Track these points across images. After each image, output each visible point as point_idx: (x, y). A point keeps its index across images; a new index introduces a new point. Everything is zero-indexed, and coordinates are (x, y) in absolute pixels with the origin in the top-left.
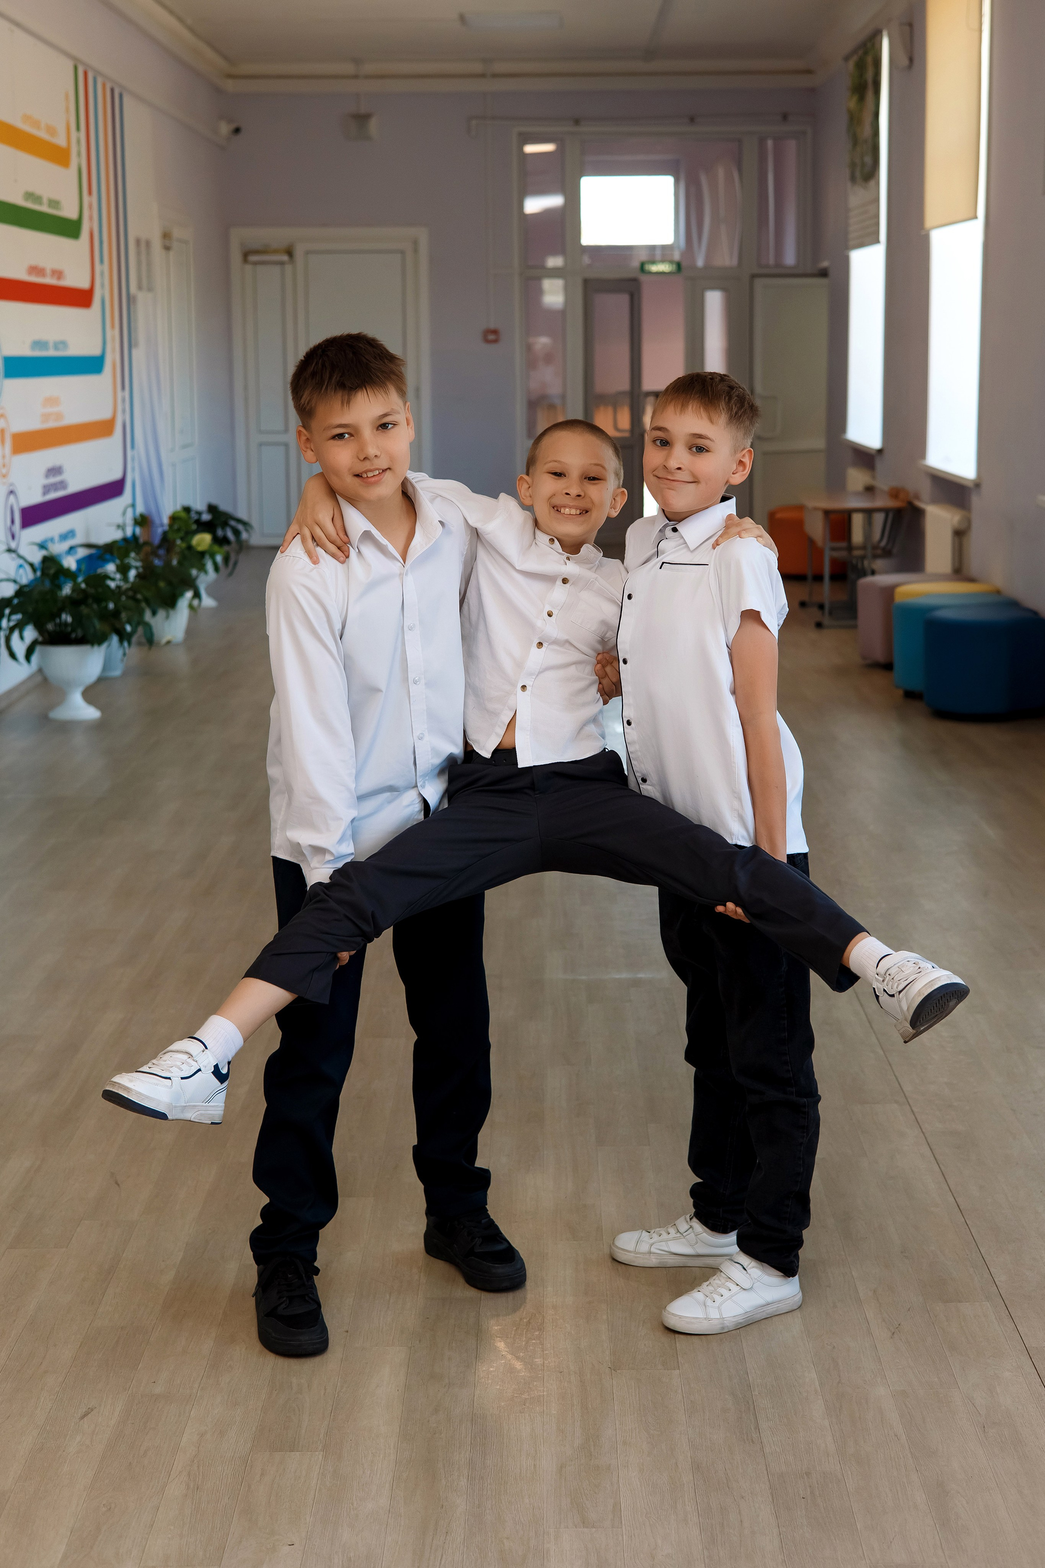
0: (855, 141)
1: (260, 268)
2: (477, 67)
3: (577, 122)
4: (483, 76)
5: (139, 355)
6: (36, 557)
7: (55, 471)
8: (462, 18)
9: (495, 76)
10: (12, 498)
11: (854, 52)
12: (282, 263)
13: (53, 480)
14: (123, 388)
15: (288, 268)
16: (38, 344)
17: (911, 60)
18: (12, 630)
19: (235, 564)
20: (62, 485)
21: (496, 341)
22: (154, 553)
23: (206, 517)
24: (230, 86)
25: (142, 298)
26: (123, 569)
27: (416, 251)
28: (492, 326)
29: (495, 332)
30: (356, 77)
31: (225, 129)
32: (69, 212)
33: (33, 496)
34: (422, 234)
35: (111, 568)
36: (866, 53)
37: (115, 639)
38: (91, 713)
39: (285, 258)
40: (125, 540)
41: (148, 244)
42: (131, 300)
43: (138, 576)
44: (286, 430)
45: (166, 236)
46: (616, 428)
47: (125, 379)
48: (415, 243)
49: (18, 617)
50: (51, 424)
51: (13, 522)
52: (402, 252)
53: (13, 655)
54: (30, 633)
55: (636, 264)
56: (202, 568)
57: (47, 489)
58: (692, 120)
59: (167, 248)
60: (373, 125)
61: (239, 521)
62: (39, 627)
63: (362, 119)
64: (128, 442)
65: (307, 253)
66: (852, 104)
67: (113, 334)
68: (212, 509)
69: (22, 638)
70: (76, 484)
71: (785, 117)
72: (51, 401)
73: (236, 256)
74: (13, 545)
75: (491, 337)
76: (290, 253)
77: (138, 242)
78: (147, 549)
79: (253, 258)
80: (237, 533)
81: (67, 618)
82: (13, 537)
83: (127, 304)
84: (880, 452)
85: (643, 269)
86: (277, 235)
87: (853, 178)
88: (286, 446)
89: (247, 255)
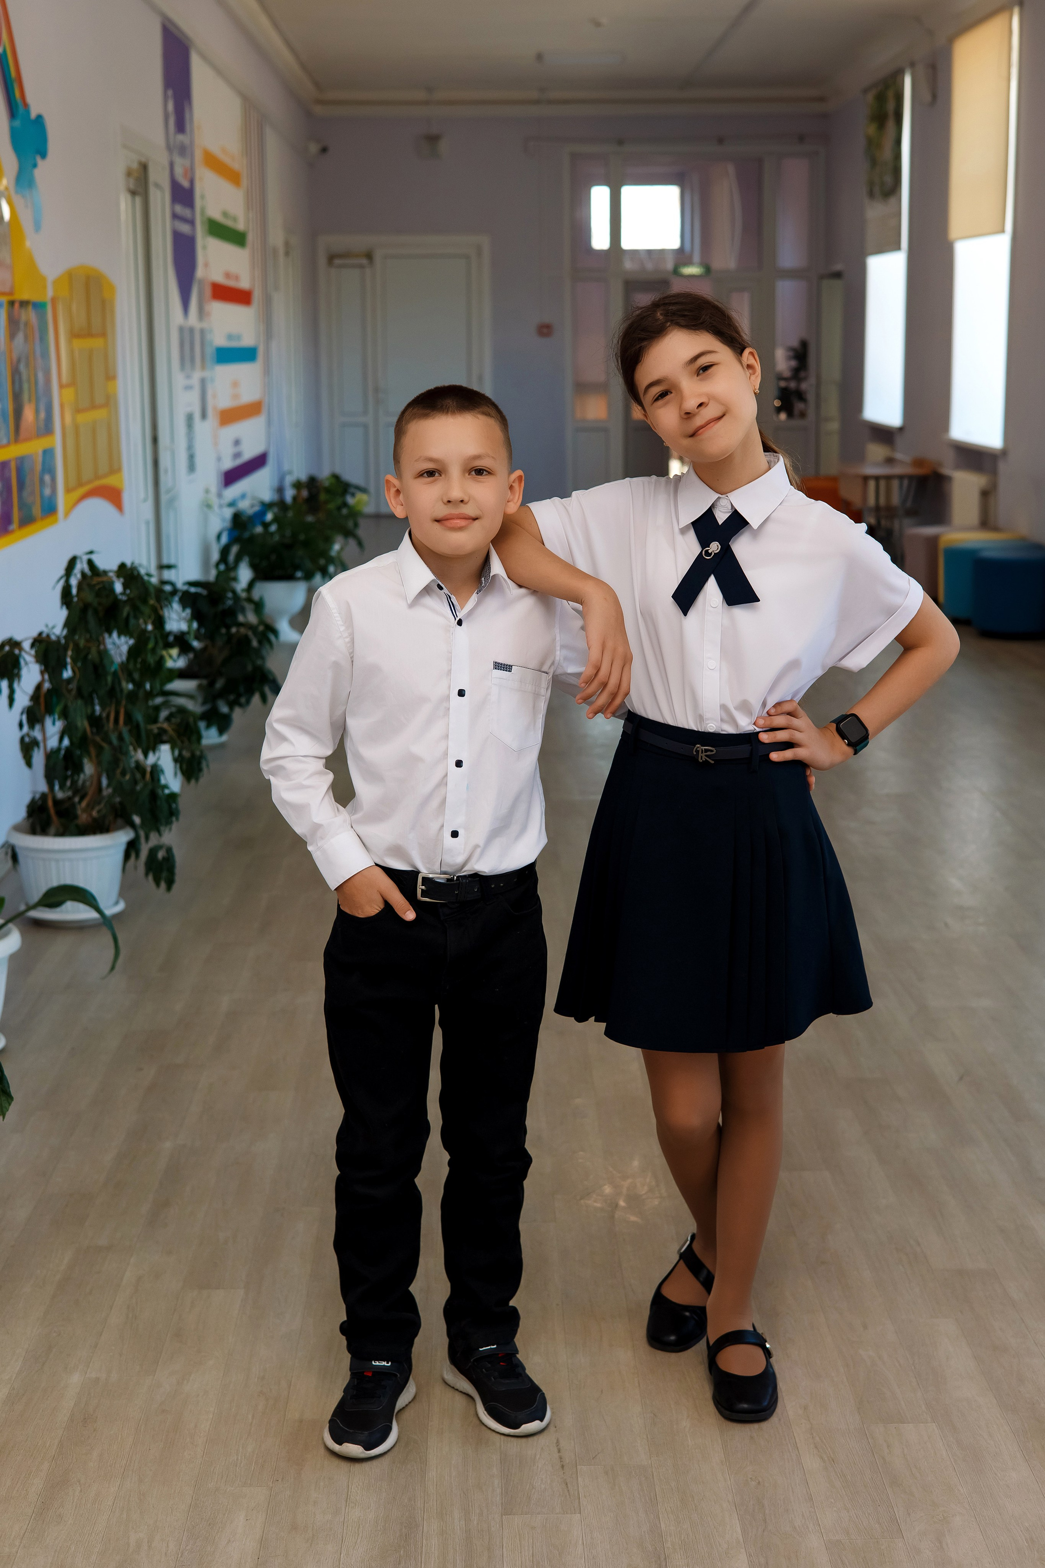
0: (874, 162)
1: (343, 270)
2: (535, 95)
3: (620, 142)
4: (537, 102)
5: (274, 345)
6: (232, 510)
7: (238, 442)
8: (539, 57)
9: (550, 102)
10: (219, 464)
11: (876, 85)
12: (361, 267)
13: (237, 450)
14: (267, 373)
15: (368, 270)
16: (231, 337)
17: (934, 97)
20: (239, 455)
21: (549, 334)
24: (319, 110)
25: (275, 299)
27: (479, 256)
28: (547, 321)
29: (549, 327)
30: (427, 103)
31: (314, 148)
32: (241, 226)
33: (229, 463)
34: (485, 241)
36: (887, 87)
39: (364, 261)
41: (278, 252)
42: (270, 300)
44: (365, 412)
45: (287, 244)
47: (267, 367)
48: (480, 249)
50: (237, 403)
51: (220, 482)
52: (468, 257)
55: (670, 265)
57: (235, 457)
58: (721, 141)
59: (287, 254)
60: (444, 146)
62: (255, 566)
63: (433, 139)
64: (269, 423)
65: (385, 257)
66: (872, 130)
67: (262, 327)
70: (248, 452)
71: (801, 139)
72: (235, 385)
73: (322, 261)
74: (222, 501)
75: (545, 330)
76: (369, 256)
77: (273, 250)
79: (337, 262)
82: (220, 494)
83: (268, 301)
84: (901, 429)
85: (676, 272)
86: (358, 242)
87: (871, 195)
88: (365, 426)
89: (331, 258)
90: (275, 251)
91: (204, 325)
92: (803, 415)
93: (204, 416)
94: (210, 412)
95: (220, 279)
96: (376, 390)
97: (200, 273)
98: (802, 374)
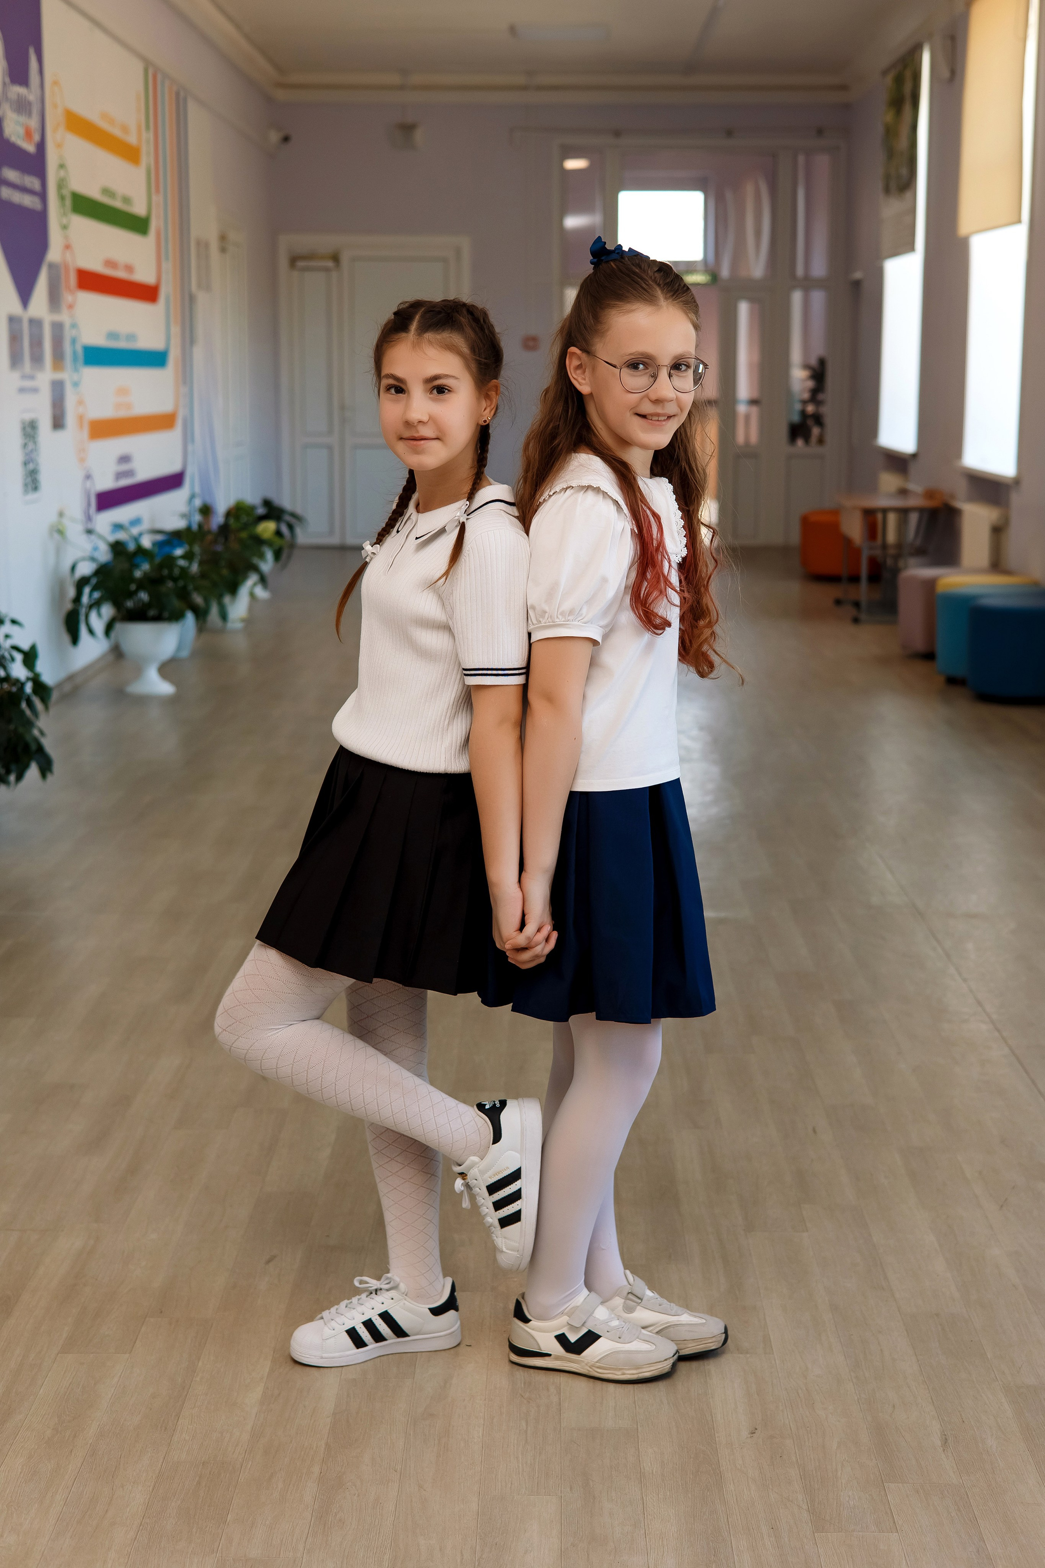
0: (889, 153)
1: (306, 274)
2: (521, 80)
3: (616, 134)
4: (525, 88)
5: (198, 353)
6: (112, 538)
7: (125, 459)
8: (512, 30)
9: (537, 88)
10: (88, 484)
11: (892, 67)
12: (326, 271)
13: (124, 467)
14: (185, 383)
15: (334, 274)
16: (113, 336)
17: (952, 72)
18: (91, 607)
19: (289, 557)
20: (130, 473)
21: (534, 348)
22: (215, 541)
23: (261, 511)
24: (281, 94)
25: (202, 298)
26: (188, 556)
27: (458, 259)
28: (532, 333)
29: (533, 339)
30: (401, 88)
31: (273, 136)
32: (139, 209)
33: (106, 482)
34: (465, 243)
35: (179, 552)
36: (903, 68)
37: (190, 617)
38: (165, 688)
39: (331, 264)
40: (188, 529)
41: (207, 245)
42: (192, 299)
43: (201, 563)
45: (222, 238)
47: (186, 376)
48: (458, 252)
49: (97, 595)
50: (122, 414)
51: (89, 504)
52: (445, 260)
53: (91, 632)
54: (107, 611)
56: (262, 556)
57: (119, 475)
59: (223, 250)
60: (419, 136)
61: (293, 515)
62: (117, 604)
63: (406, 132)
64: (188, 437)
65: (353, 259)
66: (888, 116)
67: (176, 330)
68: (267, 503)
69: (99, 615)
70: (144, 472)
71: (819, 132)
72: (123, 391)
73: (283, 262)
74: (90, 526)
75: (531, 344)
76: (336, 259)
77: (198, 243)
78: (209, 538)
79: (300, 264)
80: (291, 527)
81: (144, 596)
82: (89, 518)
83: (188, 302)
84: (914, 456)
86: (324, 242)
87: (887, 190)
89: (293, 260)
90: (204, 245)
91: (64, 317)
92: (821, 441)
93: (58, 423)
94: (70, 419)
95: (95, 265)
96: (341, 409)
97: (54, 254)
98: (820, 397)
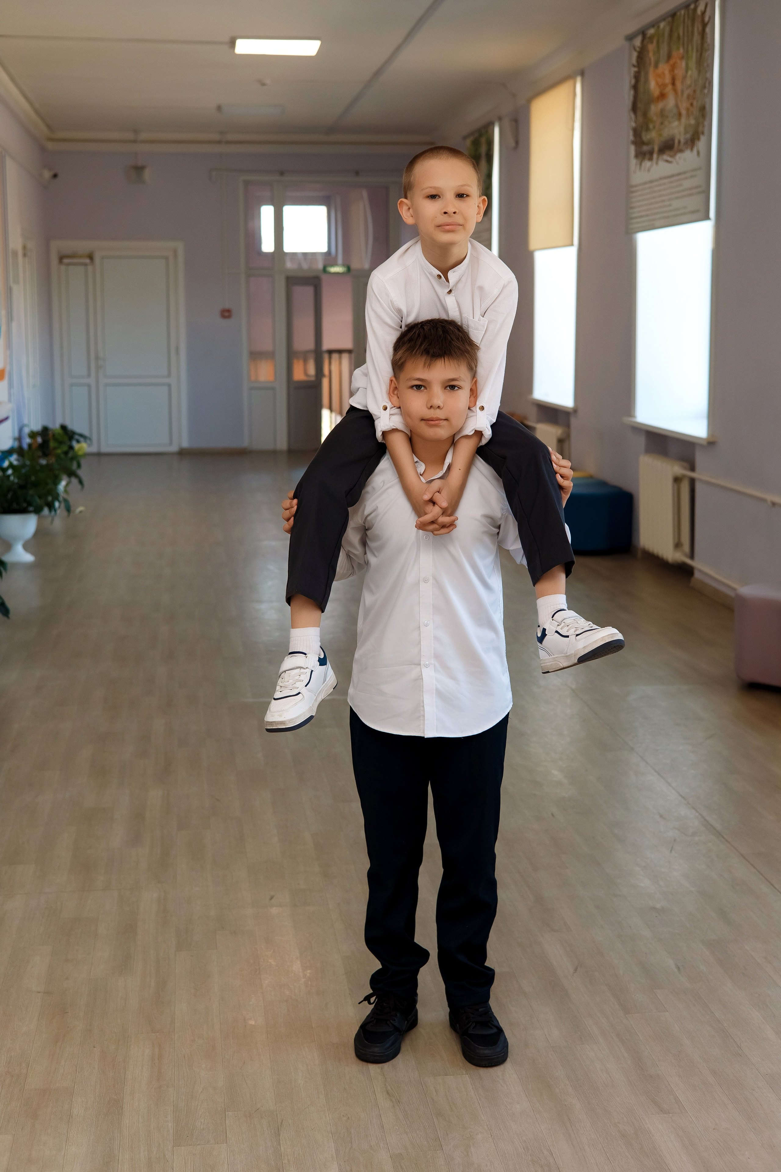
1: (70, 267)
2: (216, 137)
3: (282, 173)
4: (218, 142)
5: (14, 324)
8: (219, 108)
9: (228, 142)
11: (472, 134)
12: (86, 265)
14: (8, 346)
15: (90, 268)
17: (517, 143)
21: (229, 317)
25: (15, 289)
27: (175, 256)
28: (227, 306)
29: (229, 311)
30: (134, 141)
34: (180, 246)
36: (481, 135)
38: (28, 558)
39: (88, 261)
41: (17, 253)
42: (11, 290)
44: (89, 375)
46: (306, 373)
47: (9, 341)
48: (175, 252)
52: (167, 258)
55: (320, 266)
58: (357, 173)
60: (147, 174)
65: (103, 258)
67: (4, 313)
73: (54, 260)
75: (226, 314)
76: (91, 257)
77: (13, 253)
79: (66, 261)
83: (9, 293)
85: (325, 270)
86: (82, 246)
88: (89, 386)
89: (61, 259)
90: (15, 254)
96: (97, 358)
